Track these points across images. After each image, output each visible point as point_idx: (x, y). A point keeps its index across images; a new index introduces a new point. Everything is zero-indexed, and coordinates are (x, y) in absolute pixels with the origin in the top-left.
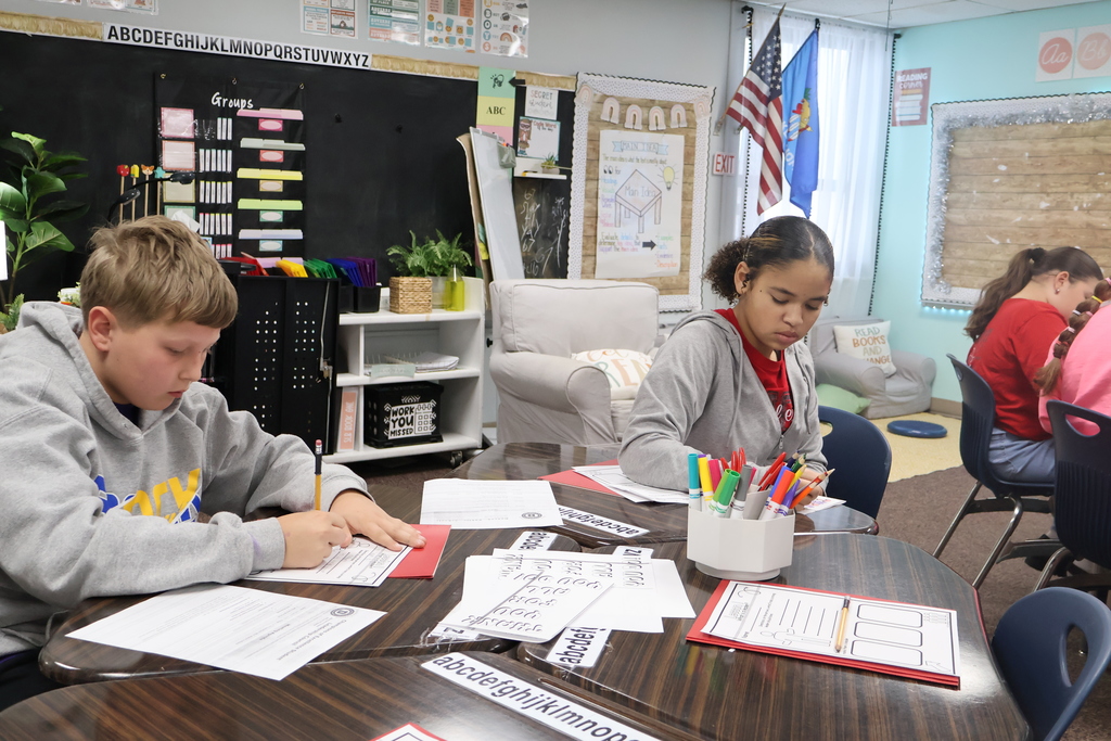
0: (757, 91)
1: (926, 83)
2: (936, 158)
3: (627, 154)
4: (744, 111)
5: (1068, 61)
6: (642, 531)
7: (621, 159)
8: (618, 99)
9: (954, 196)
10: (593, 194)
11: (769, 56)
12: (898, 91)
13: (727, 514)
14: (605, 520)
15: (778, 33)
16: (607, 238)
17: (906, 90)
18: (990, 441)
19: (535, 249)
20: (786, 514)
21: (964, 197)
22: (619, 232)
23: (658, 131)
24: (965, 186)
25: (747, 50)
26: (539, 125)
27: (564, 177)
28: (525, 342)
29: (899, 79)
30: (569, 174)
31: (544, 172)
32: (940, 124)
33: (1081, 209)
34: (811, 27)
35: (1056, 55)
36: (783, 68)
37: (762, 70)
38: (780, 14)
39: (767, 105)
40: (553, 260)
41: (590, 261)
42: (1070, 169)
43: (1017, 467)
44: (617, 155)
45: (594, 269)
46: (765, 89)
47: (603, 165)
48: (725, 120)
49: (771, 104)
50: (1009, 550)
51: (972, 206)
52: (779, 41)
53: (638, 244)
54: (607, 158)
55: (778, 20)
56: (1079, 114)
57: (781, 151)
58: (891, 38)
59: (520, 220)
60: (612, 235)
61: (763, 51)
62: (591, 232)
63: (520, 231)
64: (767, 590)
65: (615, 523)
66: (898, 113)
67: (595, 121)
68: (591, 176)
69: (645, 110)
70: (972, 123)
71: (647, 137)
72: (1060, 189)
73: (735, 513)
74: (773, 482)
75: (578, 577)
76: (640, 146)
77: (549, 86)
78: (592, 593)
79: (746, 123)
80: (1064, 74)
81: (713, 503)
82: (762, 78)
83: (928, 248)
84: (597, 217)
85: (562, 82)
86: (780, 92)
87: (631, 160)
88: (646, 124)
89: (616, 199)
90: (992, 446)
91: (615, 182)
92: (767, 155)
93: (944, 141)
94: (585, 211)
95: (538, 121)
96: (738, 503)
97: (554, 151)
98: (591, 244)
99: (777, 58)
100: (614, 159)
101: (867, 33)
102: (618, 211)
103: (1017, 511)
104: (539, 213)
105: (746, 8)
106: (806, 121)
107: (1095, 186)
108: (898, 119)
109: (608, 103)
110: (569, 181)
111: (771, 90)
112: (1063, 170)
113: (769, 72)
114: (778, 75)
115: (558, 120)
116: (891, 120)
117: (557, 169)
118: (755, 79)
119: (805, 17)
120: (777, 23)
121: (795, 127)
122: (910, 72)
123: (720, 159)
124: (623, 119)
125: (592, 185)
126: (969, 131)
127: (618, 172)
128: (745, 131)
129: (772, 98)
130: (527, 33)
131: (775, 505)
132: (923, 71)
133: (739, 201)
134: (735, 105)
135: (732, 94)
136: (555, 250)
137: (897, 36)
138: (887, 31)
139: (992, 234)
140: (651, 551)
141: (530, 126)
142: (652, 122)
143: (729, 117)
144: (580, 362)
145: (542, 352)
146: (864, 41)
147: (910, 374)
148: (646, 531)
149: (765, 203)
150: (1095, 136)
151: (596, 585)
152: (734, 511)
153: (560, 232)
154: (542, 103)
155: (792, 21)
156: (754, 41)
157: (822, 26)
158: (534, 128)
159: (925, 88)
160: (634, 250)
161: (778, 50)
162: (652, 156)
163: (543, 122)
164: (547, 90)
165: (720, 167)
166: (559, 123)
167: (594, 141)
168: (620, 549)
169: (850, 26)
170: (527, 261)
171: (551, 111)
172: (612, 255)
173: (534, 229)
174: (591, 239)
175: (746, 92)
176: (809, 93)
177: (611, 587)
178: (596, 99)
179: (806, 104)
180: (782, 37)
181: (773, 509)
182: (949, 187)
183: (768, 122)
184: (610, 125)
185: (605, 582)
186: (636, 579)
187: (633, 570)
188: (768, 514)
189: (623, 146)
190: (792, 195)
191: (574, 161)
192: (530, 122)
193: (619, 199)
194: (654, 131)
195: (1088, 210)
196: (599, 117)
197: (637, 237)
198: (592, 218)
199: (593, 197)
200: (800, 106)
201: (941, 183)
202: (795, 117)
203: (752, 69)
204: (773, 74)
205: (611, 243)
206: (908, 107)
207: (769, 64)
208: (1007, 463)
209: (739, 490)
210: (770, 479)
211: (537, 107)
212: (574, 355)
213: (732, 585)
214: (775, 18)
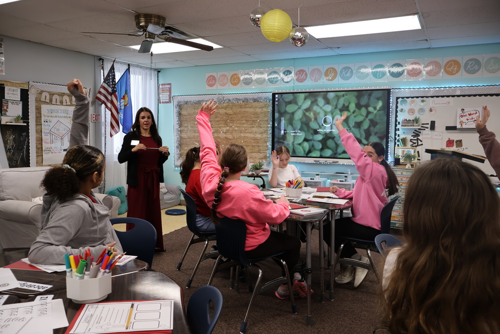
0: (107, 91)
1: (170, 89)
2: (176, 115)
3: (54, 114)
4: (103, 98)
5: (215, 83)
6: (49, 286)
7: (51, 117)
8: (48, 92)
9: (182, 128)
10: (39, 131)
11: (111, 77)
12: (160, 91)
13: (82, 278)
14: (33, 284)
15: (114, 69)
16: (47, 148)
17: (163, 91)
18: (196, 219)
19: (13, 154)
20: (108, 273)
21: (186, 129)
22: (53, 146)
23: (67, 105)
24: (186, 125)
25: (102, 75)
26: (12, 103)
27: (26, 124)
28: (8, 196)
29: (161, 87)
30: (28, 123)
31: (15, 123)
32: (176, 103)
33: (223, 132)
34: (127, 67)
35: (211, 81)
36: (116, 82)
37: (108, 82)
38: (114, 62)
39: (111, 96)
40: (22, 159)
41: (40, 158)
42: (219, 119)
43: (205, 227)
44: (50, 115)
45: (42, 161)
46: (110, 90)
47: (43, 119)
48: (95, 101)
49: (113, 96)
50: (205, 257)
51: (188, 132)
52: (114, 72)
53: (62, 150)
54: (45, 116)
55: (113, 64)
56: (220, 101)
57: (118, 113)
58: (156, 73)
59: (5, 143)
60: (49, 147)
61: (108, 75)
62: (40, 146)
63: (6, 147)
64: (101, 305)
65: (37, 285)
66: (161, 99)
67: (38, 101)
68: (38, 123)
69: (61, 97)
70: (186, 103)
71: (62, 108)
72: (216, 126)
73: (86, 277)
74: (101, 261)
75: (15, 317)
76: (60, 111)
77: (15, 86)
78: (22, 324)
79: (103, 102)
80: (214, 87)
81: (76, 274)
82: (109, 86)
83: (175, 147)
84: (42, 140)
85: (22, 85)
86: (116, 91)
87: (56, 117)
88: (62, 103)
89: (51, 133)
90: (197, 220)
91: (49, 126)
92: (112, 114)
93: (178, 109)
94: (36, 138)
95: (12, 101)
96: (87, 273)
97: (20, 113)
98: (40, 151)
99: (114, 78)
100: (48, 116)
101: (148, 70)
102: (52, 137)
103: (206, 242)
104: (14, 139)
105: (100, 59)
106: (127, 102)
107: (227, 125)
108: (161, 101)
109: (44, 94)
110: (28, 126)
111: (112, 90)
112: (217, 119)
113: (111, 83)
114: (115, 85)
115: (21, 101)
116: (159, 101)
117: (22, 121)
118: (106, 86)
119: (125, 63)
120: (113, 66)
121: (122, 104)
122: (164, 84)
123: (94, 116)
124: (51, 100)
125: (39, 127)
126: (185, 106)
127: (50, 122)
128: (103, 106)
129: (113, 93)
130: (4, 64)
131: (102, 271)
132: (169, 84)
133: (103, 131)
134: (99, 95)
135: (97, 91)
136: (23, 154)
137: (159, 72)
138: (155, 70)
139: (196, 141)
140: (52, 296)
141: (8, 103)
142: (64, 101)
143: (96, 100)
144: (35, 202)
145: (18, 199)
146: (147, 73)
147: (172, 192)
148: (51, 286)
149: (113, 132)
150: (225, 108)
151: (23, 319)
152: (85, 276)
153: (25, 147)
154: (13, 94)
155: (119, 64)
156: (105, 71)
157: (131, 67)
158: (10, 104)
159: (170, 90)
160: (60, 152)
161: (114, 75)
162: (65, 115)
163: (14, 101)
164: (15, 88)
165: (94, 119)
166: (21, 103)
167: (38, 110)
168: (38, 297)
169: (141, 67)
170: (9, 159)
171: (18, 97)
172: (50, 155)
173: (13, 146)
174: (40, 149)
175: (102, 91)
176: (127, 92)
177: (31, 318)
178: (38, 92)
179: (126, 96)
180: (115, 71)
181: (102, 272)
182: (180, 125)
183: (112, 102)
184: (45, 103)
185: (28, 317)
186: (43, 312)
187: (43, 307)
188: (100, 275)
189: (52, 111)
190: (123, 130)
191: (30, 117)
192: (8, 101)
193: (51, 132)
194: (65, 105)
195: (225, 133)
196: (40, 99)
197: (61, 148)
198: (40, 141)
199: (39, 132)
200: (124, 96)
201: (178, 124)
202: (122, 100)
203: (104, 82)
204: (113, 84)
205: (49, 150)
206: (164, 97)
207: (111, 80)
208: (202, 226)
209: (87, 267)
210: (101, 260)
211: (10, 95)
212: (33, 199)
213: (86, 305)
214: (112, 63)
